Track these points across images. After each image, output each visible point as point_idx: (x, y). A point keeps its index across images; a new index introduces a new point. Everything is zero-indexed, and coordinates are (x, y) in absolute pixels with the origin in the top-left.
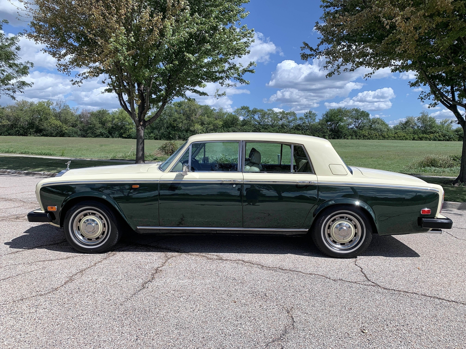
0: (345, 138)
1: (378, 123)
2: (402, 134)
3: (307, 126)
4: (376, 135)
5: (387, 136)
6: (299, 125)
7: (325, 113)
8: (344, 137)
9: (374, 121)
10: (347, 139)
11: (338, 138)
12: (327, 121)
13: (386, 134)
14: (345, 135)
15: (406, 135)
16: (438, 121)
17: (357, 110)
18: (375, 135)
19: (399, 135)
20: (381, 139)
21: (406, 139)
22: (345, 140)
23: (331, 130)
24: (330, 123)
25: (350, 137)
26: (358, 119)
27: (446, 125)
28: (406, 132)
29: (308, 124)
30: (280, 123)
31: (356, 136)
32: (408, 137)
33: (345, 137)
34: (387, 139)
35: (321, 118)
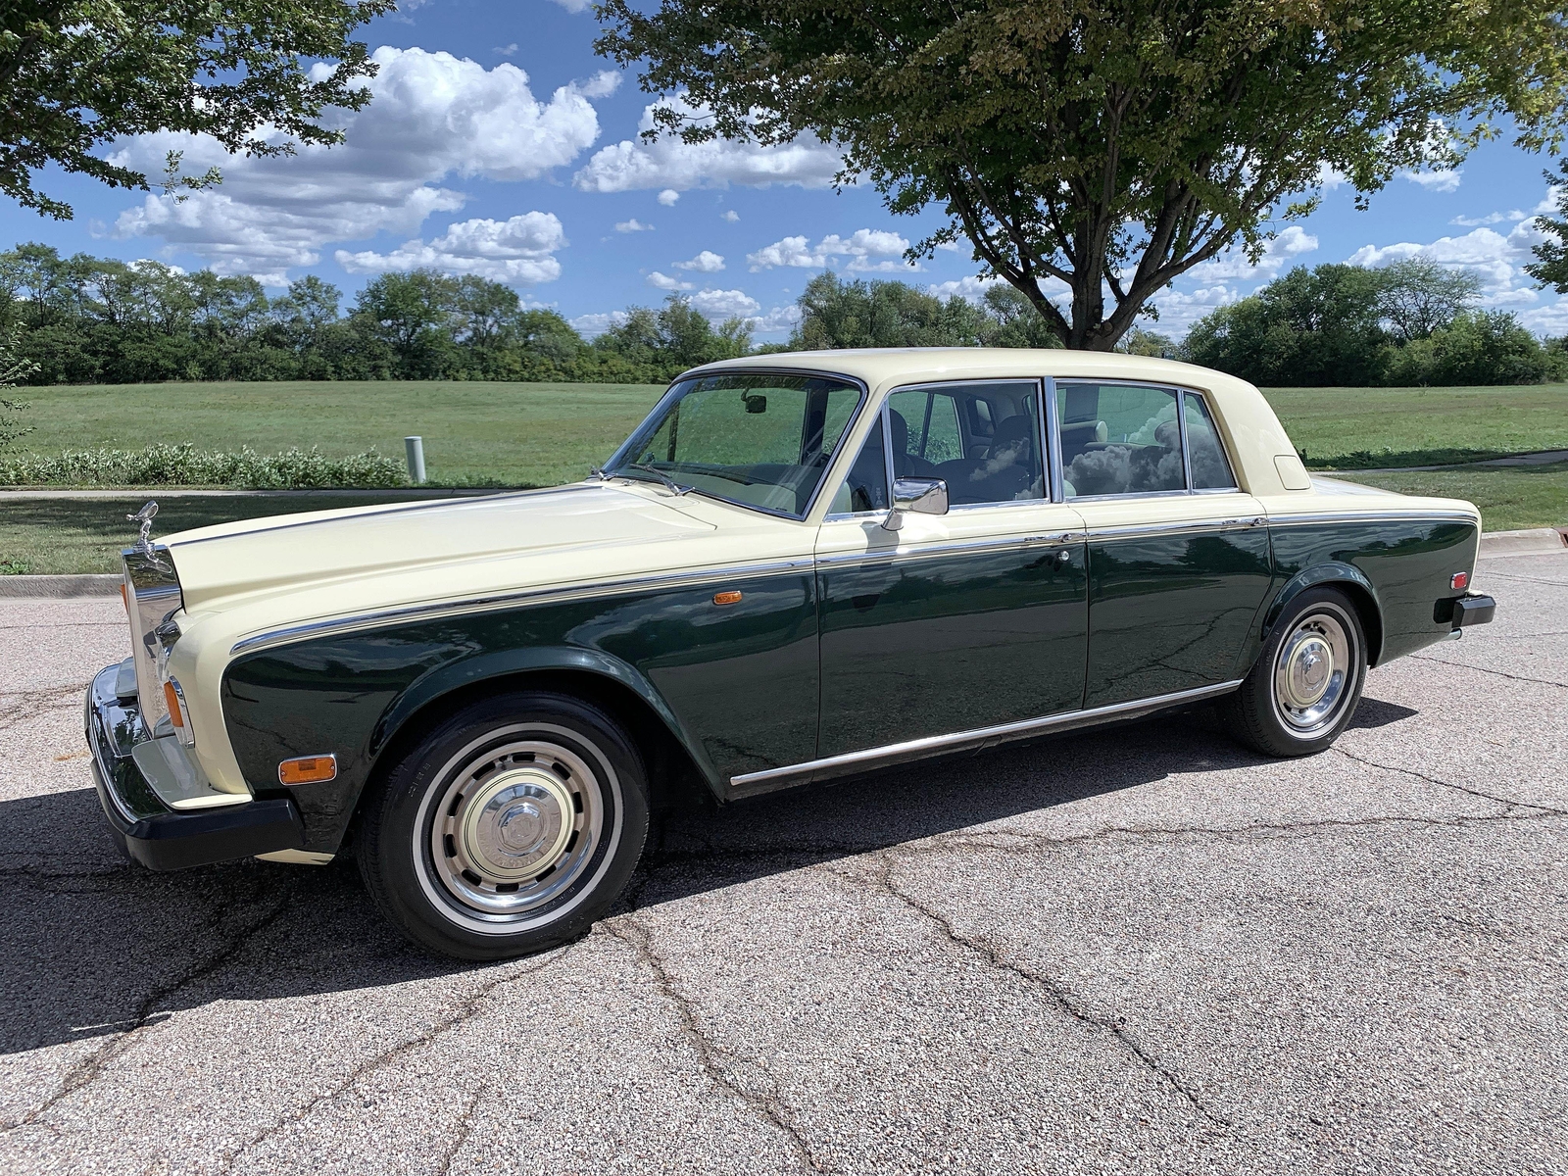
0: (447, 377)
1: (549, 330)
2: (620, 363)
3: (307, 331)
4: (548, 370)
5: (577, 373)
6: (277, 328)
7: (364, 288)
8: (444, 372)
9: (533, 323)
10: (455, 379)
11: (424, 377)
12: (380, 316)
13: (574, 365)
14: (449, 367)
15: (632, 367)
16: (715, 326)
17: (477, 282)
18: (543, 368)
19: (614, 369)
20: (560, 381)
21: (635, 380)
22: (450, 383)
23: (400, 349)
24: (390, 322)
25: (463, 374)
26: (483, 314)
27: (734, 336)
28: (631, 357)
29: (313, 326)
30: (200, 316)
31: (485, 371)
32: (639, 374)
33: (447, 373)
34: (581, 379)
35: (356, 306)
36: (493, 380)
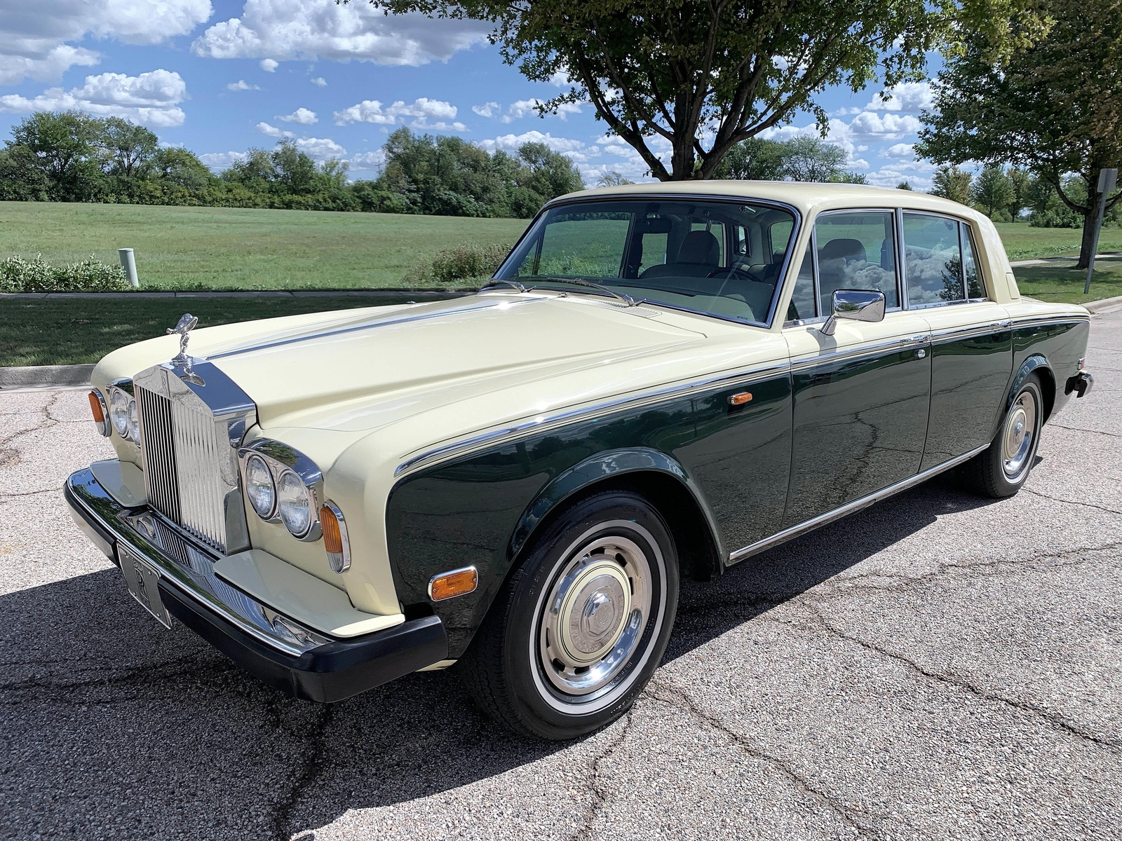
0: (99, 200)
1: (184, 164)
2: (244, 193)
4: (183, 196)
5: (209, 199)
7: (19, 124)
8: (95, 195)
9: (167, 159)
10: (106, 202)
11: (78, 199)
12: (35, 149)
13: (205, 192)
14: (99, 192)
15: (253, 195)
16: (320, 165)
17: (119, 124)
18: (180, 195)
19: (238, 197)
20: (195, 205)
21: (255, 205)
22: (101, 205)
23: (53, 175)
24: (44, 154)
25: (112, 198)
26: (127, 150)
27: (334, 173)
28: (252, 187)
31: (131, 196)
32: (258, 200)
33: (99, 196)
34: (212, 203)
35: (13, 140)
36: (138, 203)
